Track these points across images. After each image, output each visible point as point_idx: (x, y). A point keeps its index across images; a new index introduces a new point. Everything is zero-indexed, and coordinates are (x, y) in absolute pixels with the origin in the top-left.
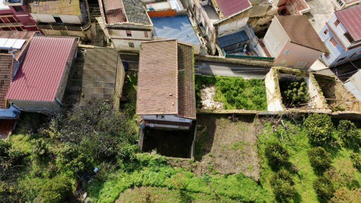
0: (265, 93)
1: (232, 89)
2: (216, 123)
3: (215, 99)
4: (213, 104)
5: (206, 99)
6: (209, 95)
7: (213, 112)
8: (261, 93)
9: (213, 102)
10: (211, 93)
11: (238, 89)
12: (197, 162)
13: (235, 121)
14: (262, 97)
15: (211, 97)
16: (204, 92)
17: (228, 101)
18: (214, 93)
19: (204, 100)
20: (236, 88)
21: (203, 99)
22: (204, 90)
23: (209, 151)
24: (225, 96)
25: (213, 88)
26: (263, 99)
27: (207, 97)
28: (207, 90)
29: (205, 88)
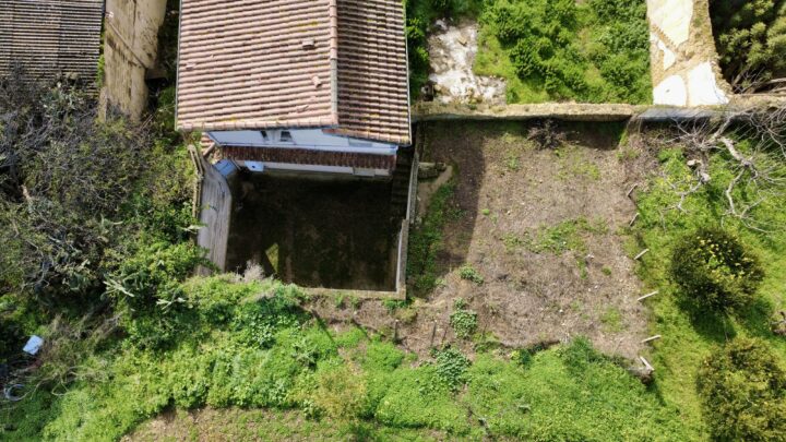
0: (645, 45)
1: (536, 32)
2: (486, 154)
3: (479, 69)
4: (473, 86)
5: (447, 70)
6: (460, 55)
7: (476, 113)
8: (633, 46)
9: (472, 77)
10: (466, 49)
11: (557, 31)
13: (555, 145)
15: (463, 63)
16: (441, 45)
17: (521, 76)
18: (475, 49)
19: (440, 73)
20: (549, 29)
21: (437, 68)
22: (442, 37)
23: (460, 261)
24: (513, 57)
25: (471, 32)
26: (639, 64)
27: (450, 62)
28: (451, 37)
29: (444, 32)
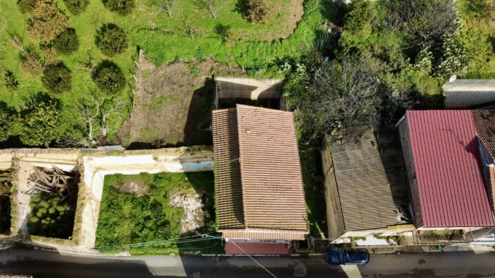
0: (99, 224)
1: (151, 229)
3: (180, 210)
4: (184, 202)
5: (196, 210)
6: (190, 217)
8: (106, 225)
9: (185, 207)
10: (186, 221)
11: (141, 231)
12: (210, 77)
13: (156, 141)
14: (107, 219)
15: (188, 213)
16: (198, 222)
17: (161, 205)
18: (182, 221)
19: (199, 208)
20: (145, 232)
21: (201, 210)
22: (198, 226)
23: (196, 92)
24: (165, 215)
25: (184, 230)
26: (105, 216)
27: (194, 213)
28: (193, 226)
29: (197, 229)
